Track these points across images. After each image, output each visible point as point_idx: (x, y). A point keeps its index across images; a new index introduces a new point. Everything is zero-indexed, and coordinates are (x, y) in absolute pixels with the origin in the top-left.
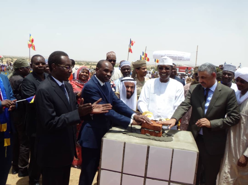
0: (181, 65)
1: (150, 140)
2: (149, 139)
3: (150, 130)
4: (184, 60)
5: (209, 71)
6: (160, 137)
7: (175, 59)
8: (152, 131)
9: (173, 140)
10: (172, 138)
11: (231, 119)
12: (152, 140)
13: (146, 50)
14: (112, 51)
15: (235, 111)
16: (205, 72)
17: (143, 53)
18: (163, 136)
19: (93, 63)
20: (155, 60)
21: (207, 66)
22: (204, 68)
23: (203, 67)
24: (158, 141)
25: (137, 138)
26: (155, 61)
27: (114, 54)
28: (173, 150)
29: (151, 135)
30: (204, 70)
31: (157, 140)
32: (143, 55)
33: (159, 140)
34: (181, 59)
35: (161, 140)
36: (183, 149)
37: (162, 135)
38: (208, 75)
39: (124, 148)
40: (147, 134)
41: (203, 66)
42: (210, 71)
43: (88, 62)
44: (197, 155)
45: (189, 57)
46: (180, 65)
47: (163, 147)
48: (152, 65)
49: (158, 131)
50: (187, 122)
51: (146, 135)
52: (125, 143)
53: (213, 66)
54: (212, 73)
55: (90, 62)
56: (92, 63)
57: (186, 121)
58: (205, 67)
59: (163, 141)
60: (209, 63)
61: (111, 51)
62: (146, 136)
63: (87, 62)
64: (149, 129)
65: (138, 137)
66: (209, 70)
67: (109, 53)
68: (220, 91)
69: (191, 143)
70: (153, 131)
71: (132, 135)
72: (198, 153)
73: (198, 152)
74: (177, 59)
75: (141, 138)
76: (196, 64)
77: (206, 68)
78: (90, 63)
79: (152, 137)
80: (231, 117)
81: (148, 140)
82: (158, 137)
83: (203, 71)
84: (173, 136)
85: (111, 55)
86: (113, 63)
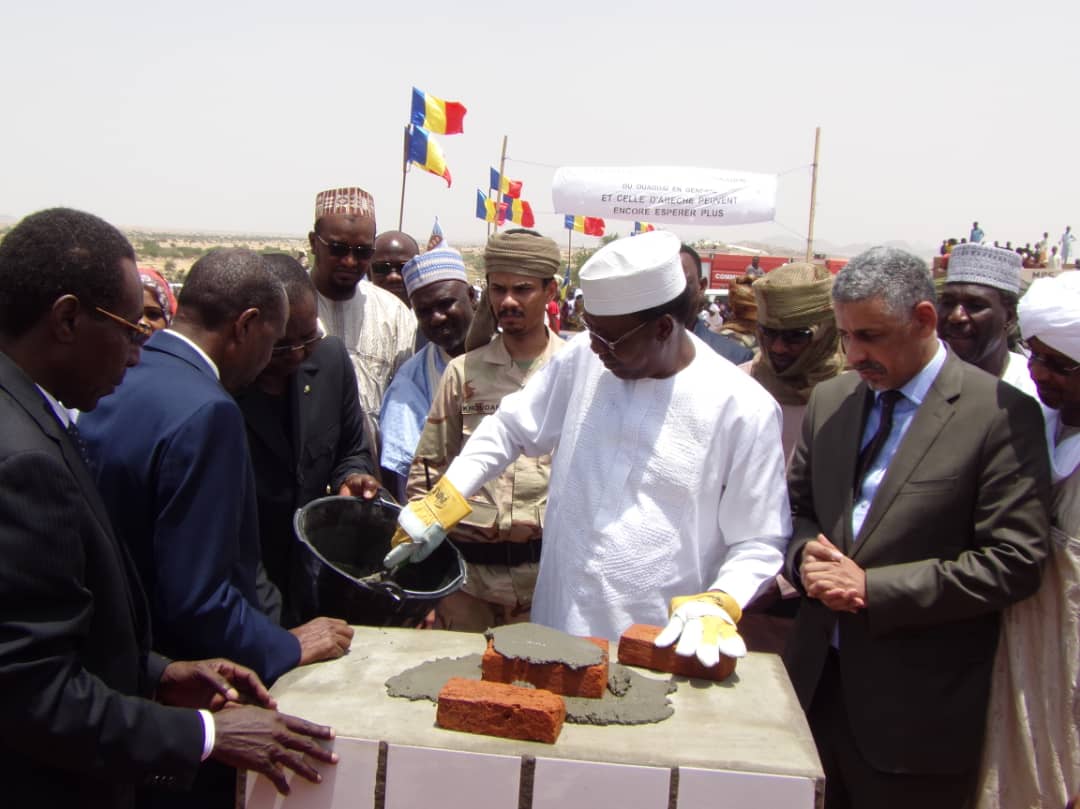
0: (723, 246)
4: (739, 219)
5: (897, 292)
6: (592, 697)
7: (685, 213)
9: (673, 712)
10: (670, 703)
11: (984, 561)
13: (503, 159)
14: (355, 185)
15: (1020, 514)
16: (877, 303)
17: (493, 173)
18: (616, 694)
19: (187, 245)
20: (568, 219)
21: (879, 267)
22: (864, 280)
23: (859, 273)
24: (584, 722)
26: (569, 226)
27: (365, 206)
28: (675, 775)
30: (870, 291)
31: (576, 721)
32: (494, 185)
33: (591, 720)
34: (720, 213)
35: (601, 715)
36: (736, 766)
37: (609, 688)
38: (892, 319)
39: (381, 777)
41: (860, 268)
42: (903, 294)
43: (154, 235)
44: (817, 794)
46: (715, 247)
47: (613, 757)
52: (384, 751)
53: (913, 265)
54: (912, 303)
55: (164, 238)
56: (181, 244)
58: (874, 274)
59: (611, 723)
60: (891, 251)
61: (349, 186)
63: (142, 234)
66: (895, 289)
67: (332, 193)
68: (952, 400)
69: (780, 726)
71: (428, 698)
72: (819, 782)
73: (823, 775)
74: (694, 213)
76: (809, 241)
77: (878, 280)
78: (162, 245)
80: (988, 552)
83: (861, 299)
84: (675, 690)
85: (344, 209)
86: (354, 267)
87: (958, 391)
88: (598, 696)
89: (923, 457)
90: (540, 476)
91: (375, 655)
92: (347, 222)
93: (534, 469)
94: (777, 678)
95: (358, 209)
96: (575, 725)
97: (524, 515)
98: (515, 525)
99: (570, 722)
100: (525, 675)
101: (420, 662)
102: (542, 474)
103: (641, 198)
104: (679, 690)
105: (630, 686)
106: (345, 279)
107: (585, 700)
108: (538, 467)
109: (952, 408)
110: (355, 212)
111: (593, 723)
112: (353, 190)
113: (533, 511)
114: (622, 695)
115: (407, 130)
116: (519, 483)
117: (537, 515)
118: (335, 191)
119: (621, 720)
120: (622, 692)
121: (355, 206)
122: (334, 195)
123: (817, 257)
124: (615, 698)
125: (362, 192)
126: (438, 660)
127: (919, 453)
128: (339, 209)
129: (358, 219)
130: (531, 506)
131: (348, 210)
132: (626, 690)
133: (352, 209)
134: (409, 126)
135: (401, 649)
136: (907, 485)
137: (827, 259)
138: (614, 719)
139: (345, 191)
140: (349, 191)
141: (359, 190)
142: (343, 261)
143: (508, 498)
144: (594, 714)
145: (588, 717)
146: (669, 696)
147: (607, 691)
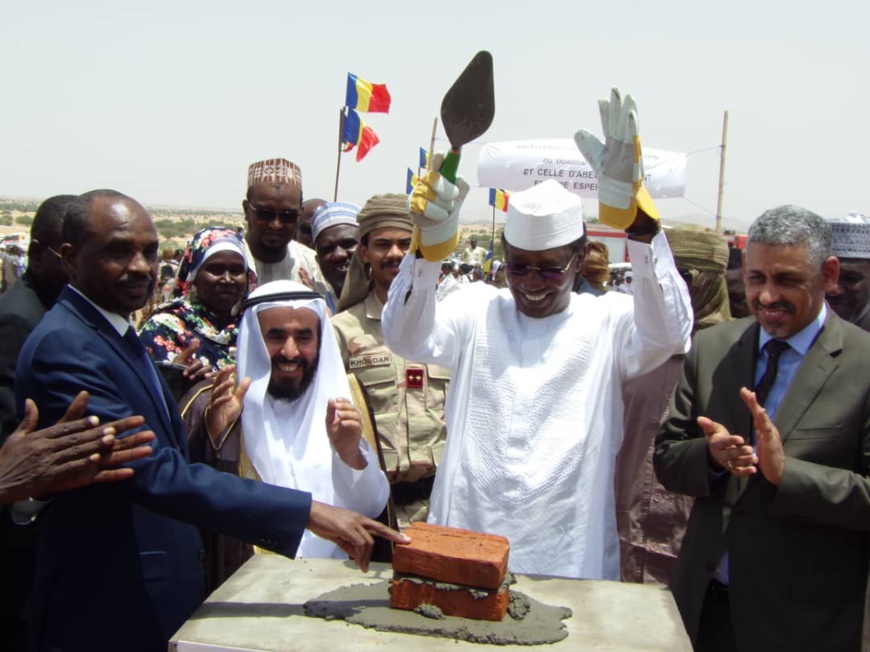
1: (442, 639)
2: (437, 633)
3: (439, 585)
6: (493, 620)
8: (451, 590)
9: (567, 634)
10: (565, 626)
12: (453, 640)
13: (433, 139)
17: (422, 152)
18: (515, 617)
20: (493, 193)
24: (485, 642)
25: (372, 630)
26: (492, 201)
27: (290, 174)
29: (448, 611)
30: (797, 239)
31: (477, 641)
32: (423, 164)
33: (491, 641)
35: (500, 636)
37: (508, 611)
40: (425, 607)
45: (677, 180)
48: (475, 223)
49: (484, 590)
50: (635, 538)
51: (422, 613)
57: (633, 531)
58: (800, 225)
59: (509, 643)
61: (275, 157)
62: (420, 616)
64: (436, 581)
65: (372, 627)
67: (260, 164)
68: (835, 354)
70: (454, 587)
71: (342, 618)
75: (392, 629)
76: (718, 217)
77: (803, 230)
79: (452, 623)
81: (430, 639)
82: (483, 623)
84: (570, 616)
85: (271, 177)
86: (280, 230)
87: (840, 346)
88: (499, 619)
89: (809, 406)
90: (429, 419)
91: (295, 580)
92: (274, 190)
93: (423, 413)
94: (665, 607)
95: (284, 178)
96: (476, 644)
97: (419, 456)
98: (413, 466)
99: (472, 642)
100: (431, 599)
101: (336, 587)
102: (431, 417)
103: (561, 172)
104: (573, 616)
105: (528, 611)
106: (272, 241)
107: (487, 622)
108: (427, 411)
109: (837, 360)
110: (280, 180)
111: (492, 643)
112: (278, 161)
113: (426, 452)
114: (521, 619)
115: (342, 113)
116: (413, 427)
117: (431, 456)
118: (263, 163)
119: (519, 640)
120: (521, 616)
121: (281, 175)
122: (262, 166)
123: (727, 233)
124: (514, 621)
125: (288, 162)
126: (352, 585)
127: (805, 404)
128: (266, 178)
129: (282, 187)
130: (424, 446)
131: (274, 179)
132: (524, 614)
133: (278, 177)
134: (344, 108)
135: (320, 576)
136: (795, 432)
137: (737, 235)
138: (512, 639)
139: (272, 162)
140: (275, 162)
141: (284, 160)
142: (270, 225)
143: (404, 442)
144: (495, 635)
145: (488, 637)
146: (564, 621)
147: (507, 615)
